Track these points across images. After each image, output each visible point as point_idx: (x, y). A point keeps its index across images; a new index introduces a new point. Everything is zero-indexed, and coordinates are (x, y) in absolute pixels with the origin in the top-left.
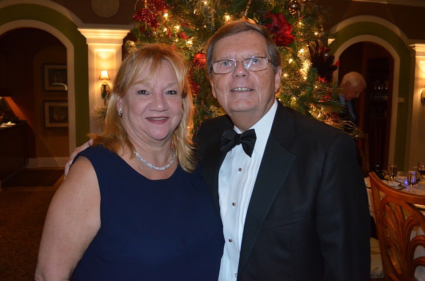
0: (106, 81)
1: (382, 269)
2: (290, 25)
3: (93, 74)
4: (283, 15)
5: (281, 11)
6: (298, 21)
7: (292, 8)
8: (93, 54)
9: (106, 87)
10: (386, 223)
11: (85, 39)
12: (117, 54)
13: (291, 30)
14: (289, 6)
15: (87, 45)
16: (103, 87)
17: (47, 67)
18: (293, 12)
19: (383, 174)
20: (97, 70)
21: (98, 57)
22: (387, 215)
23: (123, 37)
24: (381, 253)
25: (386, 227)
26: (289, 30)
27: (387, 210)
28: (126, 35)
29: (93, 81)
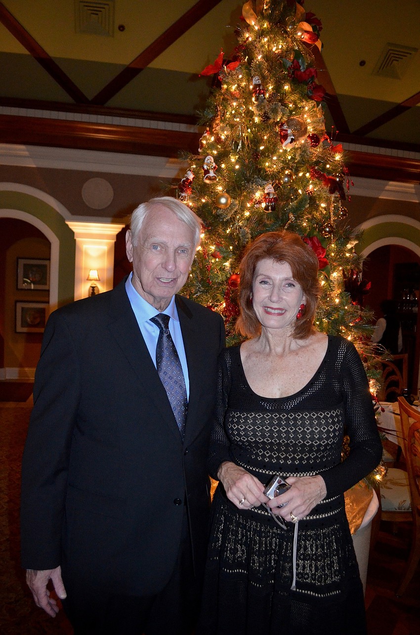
0: (95, 282)
1: (410, 502)
2: (324, 249)
3: (80, 274)
4: (317, 238)
5: (315, 233)
6: (330, 243)
7: (326, 232)
8: (81, 251)
9: (95, 289)
10: (415, 451)
11: (72, 233)
12: (109, 252)
13: (325, 254)
14: (324, 229)
15: (75, 240)
16: (91, 288)
17: (22, 262)
18: (326, 235)
19: (412, 399)
20: (86, 269)
21: (87, 254)
22: (416, 442)
23: (117, 233)
24: (410, 485)
25: (415, 455)
26: (323, 254)
27: (416, 437)
28: (120, 230)
29: (81, 281)
